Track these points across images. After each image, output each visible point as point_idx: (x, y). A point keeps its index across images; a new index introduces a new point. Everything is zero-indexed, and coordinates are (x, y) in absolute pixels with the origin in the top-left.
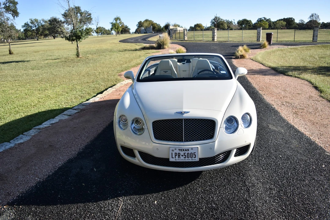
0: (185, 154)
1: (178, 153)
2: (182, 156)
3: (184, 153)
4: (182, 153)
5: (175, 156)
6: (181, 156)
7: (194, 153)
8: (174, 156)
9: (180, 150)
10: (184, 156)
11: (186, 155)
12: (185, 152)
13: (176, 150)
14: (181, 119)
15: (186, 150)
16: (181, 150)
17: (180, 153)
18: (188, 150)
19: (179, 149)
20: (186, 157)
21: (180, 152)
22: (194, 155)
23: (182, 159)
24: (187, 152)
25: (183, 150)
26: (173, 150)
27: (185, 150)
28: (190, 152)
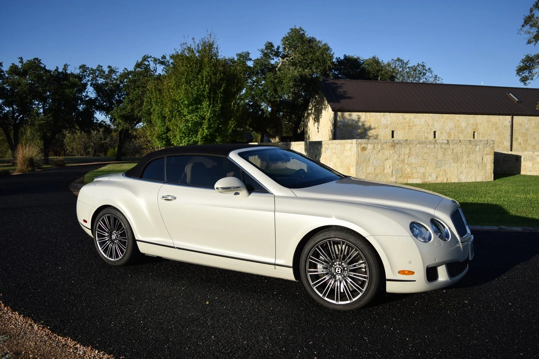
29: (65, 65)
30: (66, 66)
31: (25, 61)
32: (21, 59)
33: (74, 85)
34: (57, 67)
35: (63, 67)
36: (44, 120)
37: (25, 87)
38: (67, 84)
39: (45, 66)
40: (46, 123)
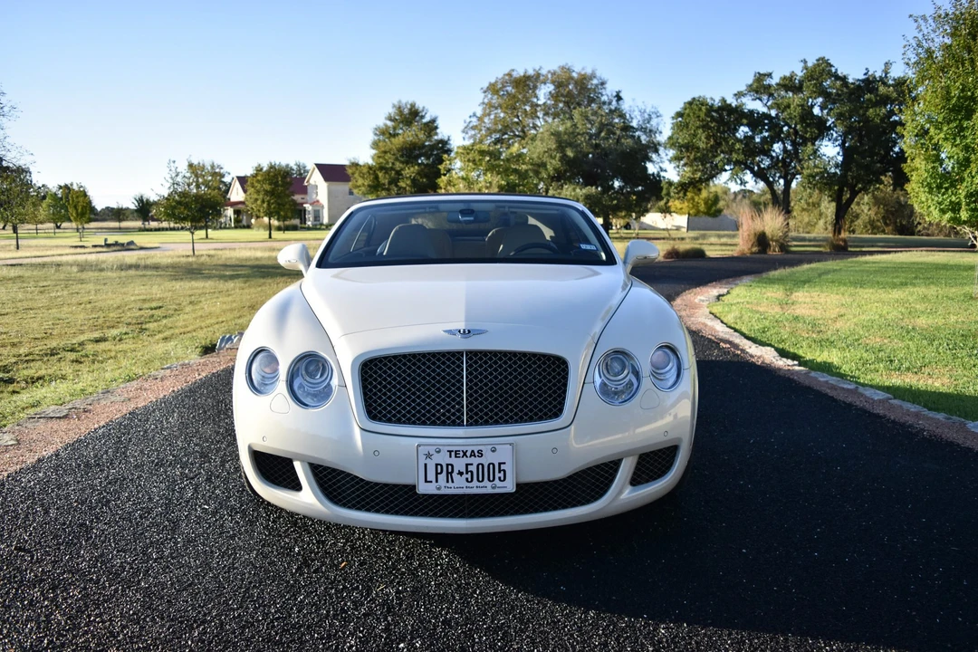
0: (470, 468)
1: (448, 465)
2: (460, 473)
3: (467, 465)
4: (459, 464)
5: (437, 474)
6: (455, 475)
7: (500, 464)
8: (431, 476)
9: (453, 454)
10: (465, 476)
11: (472, 472)
12: (469, 460)
13: (439, 452)
14: (458, 353)
15: (473, 453)
16: (456, 454)
17: (452, 466)
18: (480, 454)
19: (450, 452)
20: (472, 481)
21: (453, 460)
22: (500, 472)
23: (459, 486)
24: (475, 461)
25: (462, 454)
26: (429, 456)
27: (468, 454)
28: (485, 461)
29: (886, 63)
30: (887, 65)
31: (810, 64)
32: (805, 62)
33: (885, 100)
34: (867, 69)
35: (883, 67)
36: (819, 168)
37: (795, 111)
38: (870, 100)
39: (836, 70)
40: (821, 172)
